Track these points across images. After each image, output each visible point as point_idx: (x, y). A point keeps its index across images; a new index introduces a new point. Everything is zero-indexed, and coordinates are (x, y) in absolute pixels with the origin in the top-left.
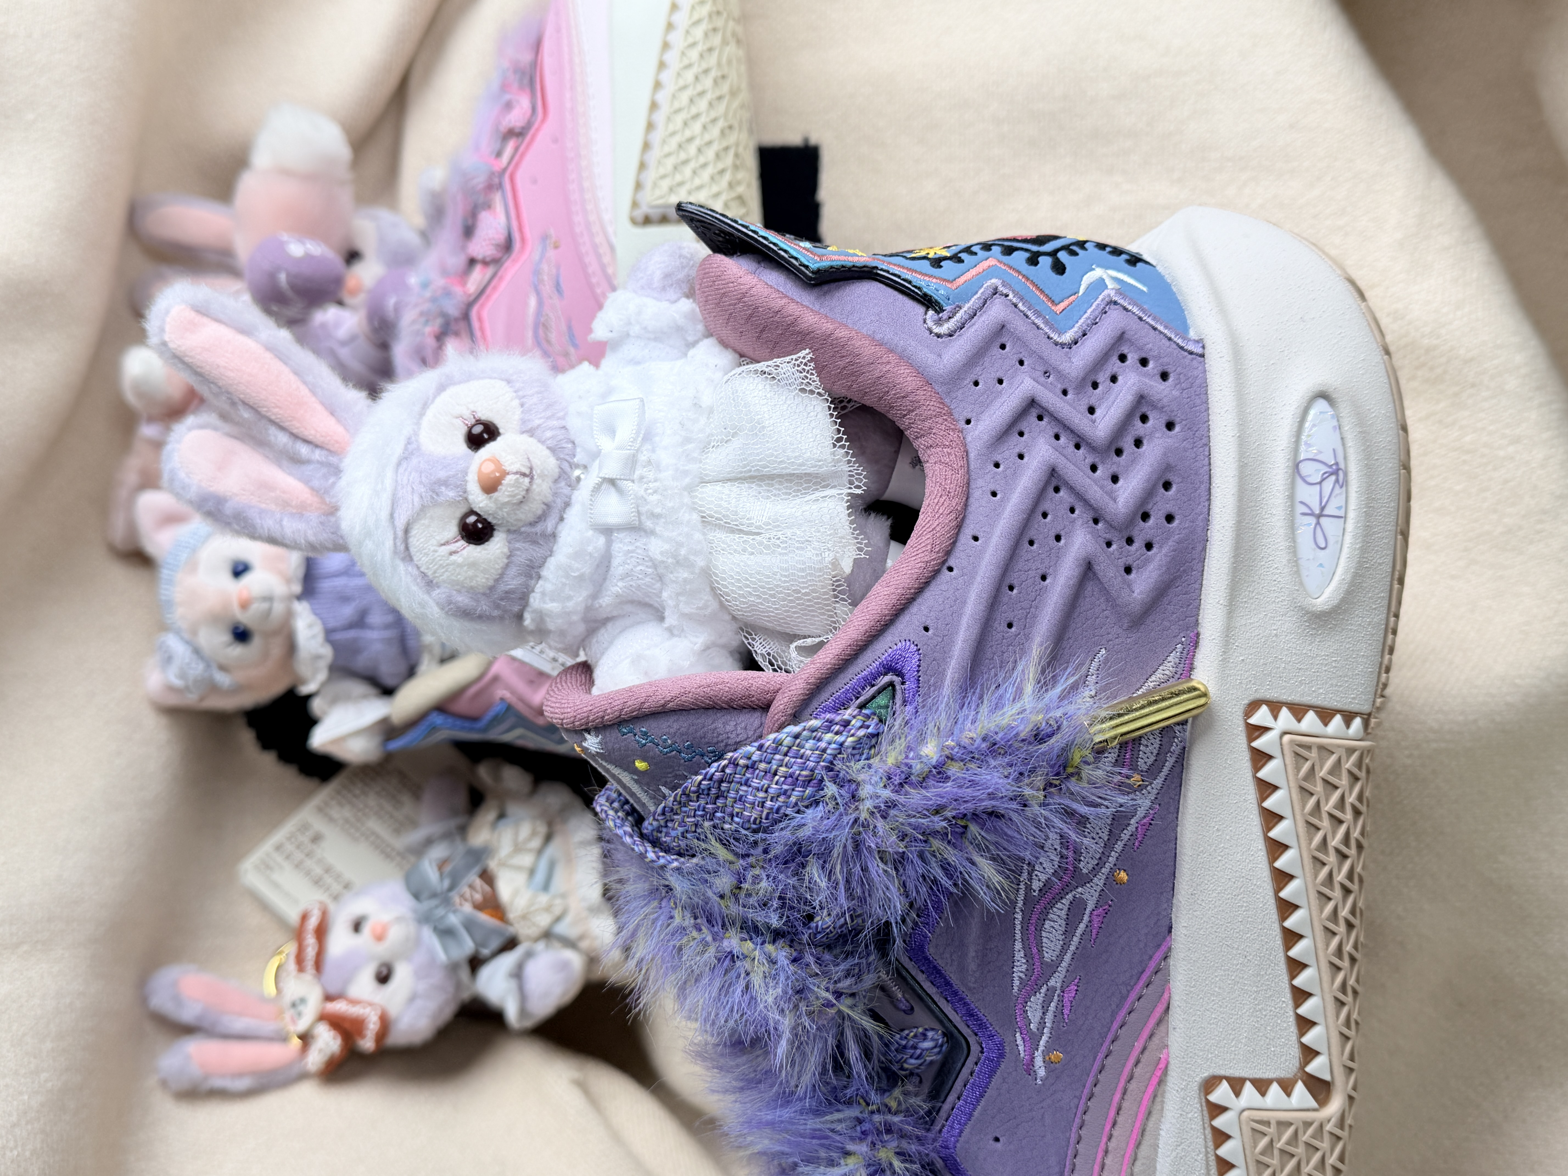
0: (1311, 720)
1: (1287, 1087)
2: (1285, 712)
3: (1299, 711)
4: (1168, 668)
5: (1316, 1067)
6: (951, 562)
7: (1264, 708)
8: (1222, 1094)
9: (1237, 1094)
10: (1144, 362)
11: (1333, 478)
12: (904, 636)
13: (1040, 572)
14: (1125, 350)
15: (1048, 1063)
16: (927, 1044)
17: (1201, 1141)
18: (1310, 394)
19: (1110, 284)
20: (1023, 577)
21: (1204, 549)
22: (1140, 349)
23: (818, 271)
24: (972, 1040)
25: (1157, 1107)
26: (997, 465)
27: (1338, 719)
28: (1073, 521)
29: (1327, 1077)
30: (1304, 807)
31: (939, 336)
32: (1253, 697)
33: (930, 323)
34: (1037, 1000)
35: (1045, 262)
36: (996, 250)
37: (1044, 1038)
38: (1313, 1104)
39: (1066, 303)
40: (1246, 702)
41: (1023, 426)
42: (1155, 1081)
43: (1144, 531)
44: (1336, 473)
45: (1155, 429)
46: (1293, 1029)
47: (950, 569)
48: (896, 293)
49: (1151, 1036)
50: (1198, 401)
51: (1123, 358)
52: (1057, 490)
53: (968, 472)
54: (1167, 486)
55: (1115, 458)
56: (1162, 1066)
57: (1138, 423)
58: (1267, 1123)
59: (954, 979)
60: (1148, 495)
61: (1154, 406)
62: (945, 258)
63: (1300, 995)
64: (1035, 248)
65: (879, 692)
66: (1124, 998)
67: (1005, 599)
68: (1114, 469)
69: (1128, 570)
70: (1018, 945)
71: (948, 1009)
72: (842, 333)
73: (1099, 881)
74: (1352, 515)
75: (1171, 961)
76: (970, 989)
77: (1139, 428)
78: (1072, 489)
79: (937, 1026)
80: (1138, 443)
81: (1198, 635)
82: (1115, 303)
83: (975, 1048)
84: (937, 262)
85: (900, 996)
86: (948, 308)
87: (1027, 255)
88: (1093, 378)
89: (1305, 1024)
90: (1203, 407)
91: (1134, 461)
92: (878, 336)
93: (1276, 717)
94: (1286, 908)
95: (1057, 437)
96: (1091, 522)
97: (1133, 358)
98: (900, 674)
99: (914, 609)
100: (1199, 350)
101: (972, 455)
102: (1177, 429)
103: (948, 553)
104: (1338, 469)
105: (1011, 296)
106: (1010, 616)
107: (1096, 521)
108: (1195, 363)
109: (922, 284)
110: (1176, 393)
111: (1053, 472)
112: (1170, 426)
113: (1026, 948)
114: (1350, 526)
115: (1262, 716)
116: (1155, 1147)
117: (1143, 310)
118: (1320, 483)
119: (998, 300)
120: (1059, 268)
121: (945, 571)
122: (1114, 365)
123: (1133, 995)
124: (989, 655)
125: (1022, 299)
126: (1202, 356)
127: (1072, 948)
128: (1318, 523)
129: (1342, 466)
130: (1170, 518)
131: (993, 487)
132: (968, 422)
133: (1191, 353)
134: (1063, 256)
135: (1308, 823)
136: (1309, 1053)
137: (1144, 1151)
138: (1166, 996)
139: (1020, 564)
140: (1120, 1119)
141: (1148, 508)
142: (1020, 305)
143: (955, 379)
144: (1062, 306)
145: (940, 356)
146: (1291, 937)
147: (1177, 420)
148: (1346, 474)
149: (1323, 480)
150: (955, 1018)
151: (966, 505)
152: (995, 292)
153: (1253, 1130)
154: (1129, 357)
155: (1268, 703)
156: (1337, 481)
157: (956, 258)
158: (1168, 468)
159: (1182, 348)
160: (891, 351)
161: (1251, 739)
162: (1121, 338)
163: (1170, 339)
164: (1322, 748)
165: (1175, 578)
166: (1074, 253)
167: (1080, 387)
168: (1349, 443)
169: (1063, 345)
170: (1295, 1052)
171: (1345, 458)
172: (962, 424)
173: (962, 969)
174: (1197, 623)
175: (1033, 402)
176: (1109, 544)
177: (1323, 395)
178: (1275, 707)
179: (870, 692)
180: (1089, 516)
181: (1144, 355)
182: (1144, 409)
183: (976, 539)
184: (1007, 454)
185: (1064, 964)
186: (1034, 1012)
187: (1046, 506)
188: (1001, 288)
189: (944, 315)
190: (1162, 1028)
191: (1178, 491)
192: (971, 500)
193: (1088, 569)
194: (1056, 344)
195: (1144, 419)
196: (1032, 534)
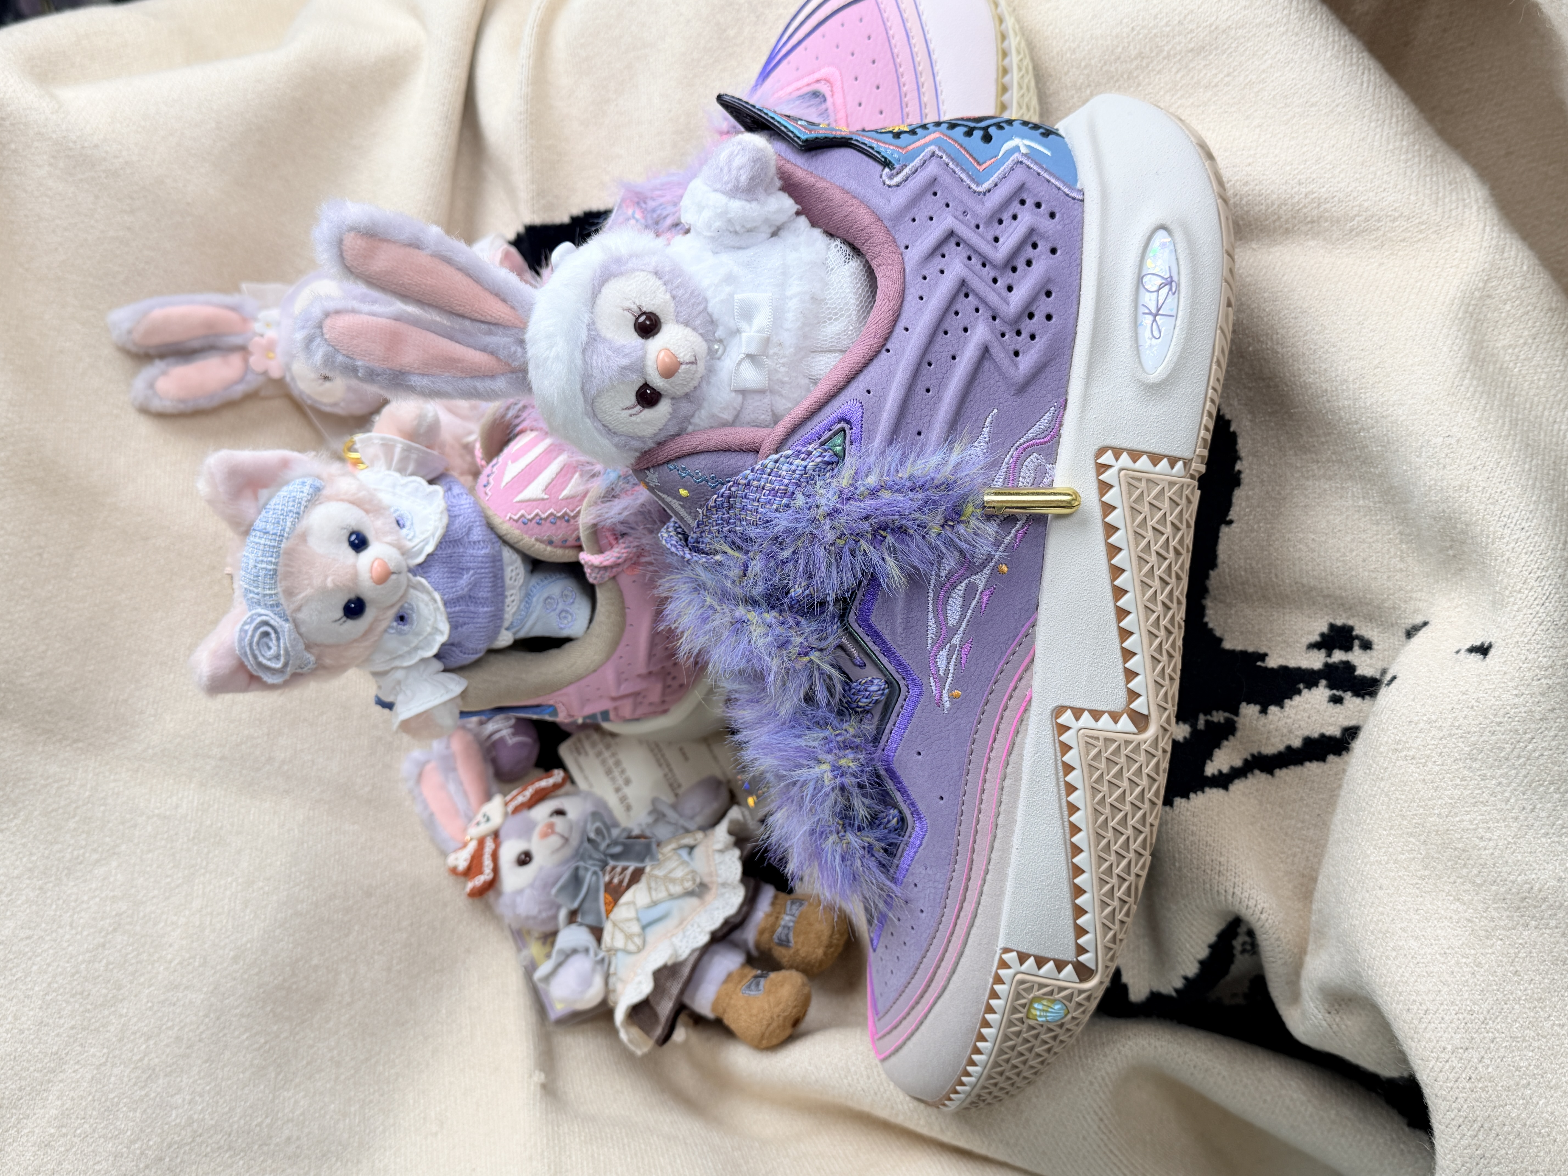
0: (1144, 462)
1: (1115, 717)
2: (1125, 456)
3: (1135, 455)
4: (1042, 424)
5: (1139, 705)
6: (888, 346)
7: (1110, 452)
8: (1067, 718)
9: (1077, 718)
10: (1038, 205)
11: (1167, 287)
12: (853, 396)
13: (951, 353)
14: (1024, 196)
15: (952, 698)
16: (874, 688)
17: (1052, 751)
18: (1153, 226)
19: (1024, 150)
20: (939, 357)
21: (1074, 340)
22: (1036, 195)
23: (807, 141)
24: (902, 683)
25: (1023, 728)
26: (925, 278)
27: (1165, 462)
28: (977, 318)
29: (1146, 712)
30: (1133, 522)
31: (889, 186)
32: (1101, 445)
33: (884, 177)
34: (944, 653)
35: (978, 134)
36: (944, 126)
37: (949, 680)
38: (1133, 729)
39: (988, 163)
40: (1097, 447)
41: (945, 250)
42: (1022, 709)
43: (1028, 326)
44: (1170, 283)
45: (1042, 253)
46: (1122, 677)
47: (888, 351)
48: (864, 157)
49: (1021, 679)
50: (1075, 233)
51: (1023, 202)
52: (967, 296)
53: (904, 282)
54: (1048, 294)
55: (1011, 273)
56: (1027, 699)
57: (1029, 249)
58: (1097, 738)
59: (888, 638)
60: (1033, 300)
61: (1042, 237)
62: (906, 132)
63: (1128, 654)
64: (972, 125)
65: (835, 434)
66: (1003, 653)
67: (925, 372)
68: (1009, 281)
69: (1016, 354)
70: (931, 615)
71: (885, 661)
72: (821, 184)
73: (987, 571)
74: (1180, 314)
75: (1037, 628)
76: (899, 646)
77: (1029, 252)
78: (977, 295)
79: (880, 676)
80: (1029, 263)
81: (1066, 400)
82: (1021, 163)
83: (904, 689)
84: (897, 135)
85: (856, 655)
86: (897, 166)
87: (965, 129)
88: (999, 216)
89: (1130, 675)
90: (1079, 238)
91: (1024, 277)
92: (847, 187)
93: (1117, 459)
94: (1119, 592)
95: (969, 258)
96: (990, 319)
97: (1030, 202)
98: (848, 422)
99: (861, 378)
100: (1080, 197)
101: (907, 271)
102: (1059, 252)
103: (887, 340)
104: (1172, 281)
105: (944, 157)
106: (928, 385)
107: (994, 318)
108: (1076, 206)
109: (882, 150)
110: (1059, 227)
111: (963, 283)
112: (1053, 251)
113: (937, 616)
114: (1179, 323)
115: (1107, 458)
116: (1021, 755)
117: (1041, 167)
118: (1158, 291)
119: (934, 160)
120: (987, 138)
121: (884, 351)
122: (1015, 207)
123: (1009, 651)
124: (912, 410)
125: (952, 160)
126: (1082, 201)
127: (967, 618)
128: (1155, 320)
129: (1175, 278)
130: (1049, 317)
131: (920, 294)
132: (907, 247)
133: (1074, 199)
134: (992, 131)
135: (1136, 532)
136: (1133, 695)
137: (1013, 758)
138: (1031, 652)
139: (936, 347)
140: (999, 736)
141: (1033, 309)
142: (951, 165)
143: (898, 217)
144: (984, 166)
145: (889, 201)
146: (1122, 613)
147: (1058, 247)
148: (1178, 285)
149: (1160, 289)
150: (891, 668)
151: (901, 306)
152: (933, 154)
153: (1087, 742)
154: (1028, 201)
155: (1113, 449)
156: (1171, 289)
157: (913, 132)
158: (1049, 280)
159: (1067, 195)
160: (854, 197)
161: (1099, 474)
162: (1022, 187)
163: (1059, 189)
164: (1149, 480)
165: (1051, 360)
166: (1001, 128)
167: (989, 222)
168: (1181, 262)
169: (979, 193)
170: (1123, 694)
171: (1179, 273)
172: (902, 249)
173: (893, 632)
174: (1066, 393)
175: (952, 234)
176: (1003, 335)
177: (1163, 227)
178: (1117, 453)
179: (828, 434)
180: (989, 314)
181: (1038, 200)
182: (1035, 238)
183: (907, 329)
184: (931, 270)
185: (962, 629)
186: (942, 663)
187: (958, 306)
188: (937, 152)
189: (894, 172)
190: (1028, 673)
191: (1056, 297)
192: (905, 302)
193: (985, 352)
194: (975, 192)
195: (1035, 246)
196: (945, 326)
